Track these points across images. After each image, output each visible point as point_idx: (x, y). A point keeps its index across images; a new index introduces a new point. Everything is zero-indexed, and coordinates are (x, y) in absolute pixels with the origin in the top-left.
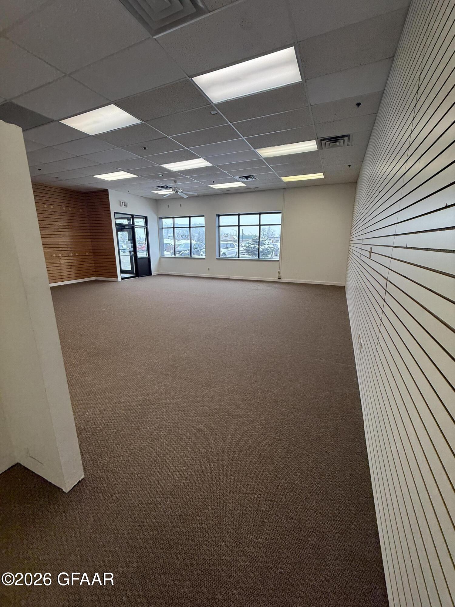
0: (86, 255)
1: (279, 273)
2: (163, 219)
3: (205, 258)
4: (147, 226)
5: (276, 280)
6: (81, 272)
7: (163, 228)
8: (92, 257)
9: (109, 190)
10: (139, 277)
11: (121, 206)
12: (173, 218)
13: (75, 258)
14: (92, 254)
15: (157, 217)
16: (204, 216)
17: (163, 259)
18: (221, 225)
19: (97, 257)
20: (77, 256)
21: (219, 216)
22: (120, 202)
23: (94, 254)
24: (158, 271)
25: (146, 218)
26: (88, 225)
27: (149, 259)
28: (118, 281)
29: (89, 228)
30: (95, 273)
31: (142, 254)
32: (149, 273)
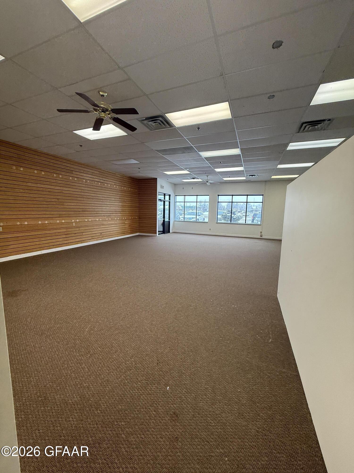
0: (136, 219)
1: (261, 232)
2: (177, 196)
3: (207, 222)
4: (170, 201)
5: (259, 237)
6: (133, 229)
7: (176, 202)
8: (138, 220)
9: (158, 179)
10: (165, 234)
11: (161, 188)
12: (185, 196)
13: (131, 220)
14: (138, 218)
15: (175, 195)
16: (209, 195)
17: (176, 222)
18: (219, 201)
19: (141, 219)
20: (132, 219)
21: (218, 195)
22: (161, 186)
23: (140, 218)
24: (172, 230)
25: (170, 196)
26: (138, 199)
27: (169, 222)
28: (157, 236)
29: (138, 201)
30: (138, 230)
31: (167, 219)
32: (169, 232)
